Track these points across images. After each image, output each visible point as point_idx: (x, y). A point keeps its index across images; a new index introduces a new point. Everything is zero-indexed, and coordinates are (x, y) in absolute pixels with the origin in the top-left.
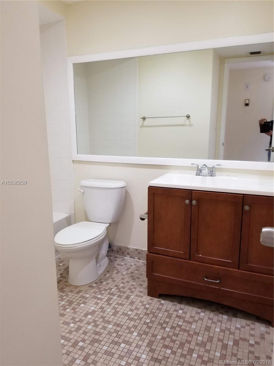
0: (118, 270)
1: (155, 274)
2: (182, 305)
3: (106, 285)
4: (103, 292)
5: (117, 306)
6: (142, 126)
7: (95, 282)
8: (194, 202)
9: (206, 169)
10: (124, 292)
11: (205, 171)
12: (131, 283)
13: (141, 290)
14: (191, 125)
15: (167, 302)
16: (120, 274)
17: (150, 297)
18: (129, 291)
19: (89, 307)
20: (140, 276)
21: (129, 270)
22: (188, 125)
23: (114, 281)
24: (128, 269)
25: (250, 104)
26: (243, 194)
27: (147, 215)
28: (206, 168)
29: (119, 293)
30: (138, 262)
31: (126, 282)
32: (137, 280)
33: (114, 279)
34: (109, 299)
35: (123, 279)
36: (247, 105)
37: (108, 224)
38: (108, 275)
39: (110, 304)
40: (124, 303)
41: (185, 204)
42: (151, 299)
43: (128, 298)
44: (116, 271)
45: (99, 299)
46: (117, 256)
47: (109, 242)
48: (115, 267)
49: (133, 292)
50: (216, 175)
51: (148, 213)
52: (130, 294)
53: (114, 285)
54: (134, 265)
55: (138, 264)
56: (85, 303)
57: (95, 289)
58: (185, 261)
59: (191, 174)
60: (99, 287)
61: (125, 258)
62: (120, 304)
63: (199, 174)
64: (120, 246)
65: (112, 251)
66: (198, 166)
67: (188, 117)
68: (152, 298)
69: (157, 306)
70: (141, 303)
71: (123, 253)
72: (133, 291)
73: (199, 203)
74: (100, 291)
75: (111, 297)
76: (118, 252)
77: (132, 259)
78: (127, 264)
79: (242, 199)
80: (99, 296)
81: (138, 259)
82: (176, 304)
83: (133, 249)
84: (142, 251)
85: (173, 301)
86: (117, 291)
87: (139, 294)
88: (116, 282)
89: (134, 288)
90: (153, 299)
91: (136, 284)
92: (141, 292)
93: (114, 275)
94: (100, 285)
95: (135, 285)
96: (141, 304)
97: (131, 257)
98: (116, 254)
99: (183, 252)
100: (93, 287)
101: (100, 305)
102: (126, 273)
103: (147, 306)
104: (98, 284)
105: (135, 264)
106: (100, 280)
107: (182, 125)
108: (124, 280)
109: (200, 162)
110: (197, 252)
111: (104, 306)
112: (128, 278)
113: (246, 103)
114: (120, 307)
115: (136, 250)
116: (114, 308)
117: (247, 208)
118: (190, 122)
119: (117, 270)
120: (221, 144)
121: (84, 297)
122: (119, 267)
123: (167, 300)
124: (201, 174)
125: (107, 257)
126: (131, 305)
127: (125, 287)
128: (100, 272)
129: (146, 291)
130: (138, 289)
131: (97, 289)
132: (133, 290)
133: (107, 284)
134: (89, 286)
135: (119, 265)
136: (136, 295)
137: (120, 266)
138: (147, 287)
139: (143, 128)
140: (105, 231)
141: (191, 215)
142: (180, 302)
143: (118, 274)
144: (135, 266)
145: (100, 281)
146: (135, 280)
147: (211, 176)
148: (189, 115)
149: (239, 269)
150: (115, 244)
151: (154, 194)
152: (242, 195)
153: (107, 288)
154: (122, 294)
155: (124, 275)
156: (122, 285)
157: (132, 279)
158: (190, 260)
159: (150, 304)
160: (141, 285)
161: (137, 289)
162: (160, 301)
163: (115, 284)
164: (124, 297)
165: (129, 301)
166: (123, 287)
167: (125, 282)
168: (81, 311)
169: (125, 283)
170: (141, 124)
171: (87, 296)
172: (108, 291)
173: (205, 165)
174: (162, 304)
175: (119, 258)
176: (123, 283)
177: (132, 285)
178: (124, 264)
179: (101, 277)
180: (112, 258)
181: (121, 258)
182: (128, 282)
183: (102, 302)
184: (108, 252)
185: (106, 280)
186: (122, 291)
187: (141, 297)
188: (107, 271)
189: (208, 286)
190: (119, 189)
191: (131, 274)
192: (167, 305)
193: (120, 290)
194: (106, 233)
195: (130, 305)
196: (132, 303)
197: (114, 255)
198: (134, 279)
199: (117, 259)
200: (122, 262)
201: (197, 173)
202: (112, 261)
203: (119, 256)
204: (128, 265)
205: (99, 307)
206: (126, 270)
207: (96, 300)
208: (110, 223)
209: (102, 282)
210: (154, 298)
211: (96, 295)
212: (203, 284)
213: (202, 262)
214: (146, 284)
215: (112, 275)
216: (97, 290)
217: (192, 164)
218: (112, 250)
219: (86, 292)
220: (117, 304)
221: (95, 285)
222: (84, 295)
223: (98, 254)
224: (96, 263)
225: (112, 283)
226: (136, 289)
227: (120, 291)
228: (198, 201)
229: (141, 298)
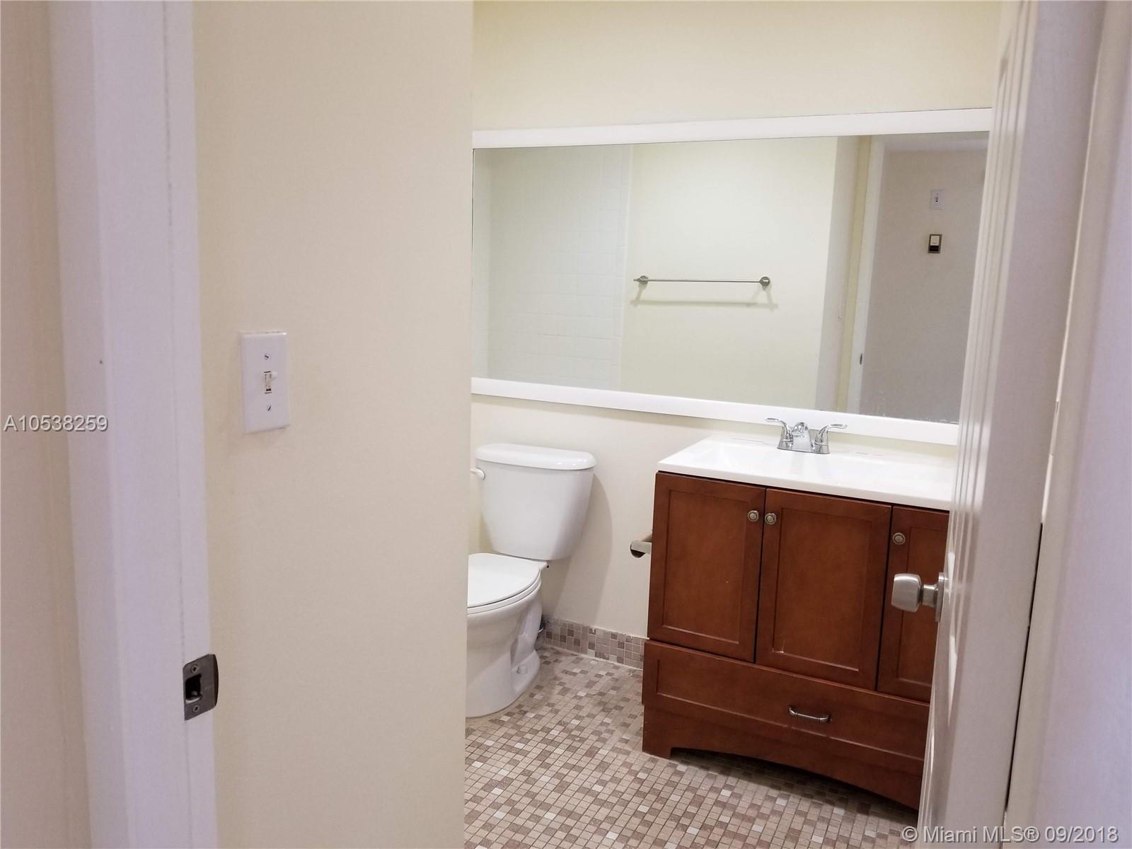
0: (566, 686)
1: (665, 695)
2: (730, 778)
3: (536, 721)
4: (528, 736)
5: (565, 771)
6: (637, 301)
7: (506, 711)
8: (770, 518)
9: (806, 434)
10: (583, 740)
11: (803, 440)
12: (600, 718)
13: (624, 737)
14: (771, 306)
15: (693, 769)
16: (569, 696)
17: (649, 755)
18: (595, 738)
19: (494, 769)
20: (622, 704)
21: (594, 688)
22: (763, 306)
23: (557, 712)
24: (590, 684)
25: (942, 249)
26: (893, 505)
27: (651, 544)
28: (806, 432)
29: (569, 742)
30: (617, 668)
31: (587, 716)
32: (615, 712)
33: (556, 707)
34: (544, 755)
35: (578, 707)
36: (934, 249)
37: (545, 564)
38: (538, 697)
39: (548, 766)
40: (582, 764)
41: (748, 521)
42: (651, 758)
43: (591, 753)
44: (559, 688)
45: (518, 752)
46: (560, 649)
47: (543, 610)
48: (555, 678)
49: (604, 741)
50: (830, 449)
51: (654, 539)
52: (599, 745)
53: (555, 721)
54: (606, 674)
55: (617, 674)
56: (483, 759)
57: (507, 729)
58: (745, 664)
59: (767, 444)
60: (518, 723)
61: (583, 656)
62: (573, 767)
63: (787, 446)
64: (571, 625)
65: (549, 635)
66: (784, 423)
67: (765, 283)
68: (652, 756)
69: (666, 776)
70: (627, 768)
71: (577, 642)
72: (603, 738)
73: (782, 519)
74: (521, 735)
75: (550, 748)
76: (563, 639)
77: (602, 660)
78: (587, 672)
79: (889, 516)
80: (519, 746)
81: (618, 662)
82: (716, 774)
83: (605, 633)
84: (629, 639)
85: (707, 769)
86: (565, 735)
87: (619, 745)
88: (559, 713)
89: (608, 732)
90: (657, 761)
91: (612, 722)
92: (627, 741)
93: (555, 697)
94: (520, 719)
95: (609, 724)
96: (625, 770)
97: (597, 655)
98: (557, 645)
99: (737, 643)
100: (502, 723)
101: (522, 765)
102: (585, 694)
103: (642, 775)
104: (514, 716)
105: (608, 674)
106: (520, 706)
107: (749, 305)
108: (580, 710)
109: (791, 415)
110: (774, 643)
111: (531, 768)
112: (591, 706)
113: (932, 244)
114: (573, 773)
115: (614, 636)
116: (558, 775)
117: (899, 538)
118: (769, 296)
119: (561, 684)
120: (856, 358)
121: (480, 746)
122: (566, 678)
123: (692, 765)
124: (790, 445)
125: (535, 651)
126: (600, 771)
127: (585, 728)
128: (520, 686)
129: (640, 740)
130: (618, 734)
131: (512, 728)
132: (605, 735)
133: (539, 717)
134: (492, 721)
135: (566, 672)
136: (613, 747)
137: (568, 677)
138: (642, 732)
139: (639, 307)
140: (538, 582)
141: (762, 550)
142: (726, 771)
143: (563, 695)
144: (610, 677)
145: (518, 710)
146: (609, 712)
147: (819, 451)
148: (766, 278)
149: (876, 690)
150: (556, 617)
151: (670, 491)
152: (890, 506)
153: (538, 727)
154: (576, 744)
155: (581, 698)
156: (576, 722)
157: (603, 710)
158: (754, 662)
159: (649, 771)
160: (626, 725)
161: (615, 734)
162: (676, 766)
163: (558, 718)
164: (581, 751)
165: (596, 762)
166: (578, 728)
167: (585, 715)
168: (476, 777)
169: (584, 717)
170: (634, 295)
171: (489, 743)
172: (542, 734)
173: (802, 424)
174: (681, 774)
175: (567, 655)
176: (578, 717)
177: (602, 724)
178: (581, 672)
179: (521, 699)
180: (546, 654)
181: (572, 655)
182: (591, 716)
183: (527, 760)
184: (538, 638)
185: (534, 708)
186: (578, 737)
187: (624, 754)
188: (538, 685)
189: (798, 729)
190: (578, 473)
191: (600, 697)
192: (692, 774)
193: (573, 733)
194: (539, 586)
195: (598, 770)
196: (603, 766)
197: (552, 649)
198: (606, 710)
199: (563, 658)
200: (575, 665)
201: (781, 442)
202: (547, 663)
203: (566, 650)
204: (591, 675)
205: (519, 770)
206: (586, 687)
207: (511, 755)
208: (548, 561)
209: (526, 712)
210: (658, 758)
211: (510, 743)
212: (786, 726)
213: (784, 670)
214: (639, 723)
215: (548, 698)
216: (513, 732)
217: (769, 419)
218: (547, 632)
219: (485, 734)
220: (565, 765)
221: (506, 719)
222: (480, 740)
223: (516, 641)
224: (510, 660)
225: (551, 715)
226: (612, 734)
227: (573, 738)
228: (780, 515)
229: (626, 756)
